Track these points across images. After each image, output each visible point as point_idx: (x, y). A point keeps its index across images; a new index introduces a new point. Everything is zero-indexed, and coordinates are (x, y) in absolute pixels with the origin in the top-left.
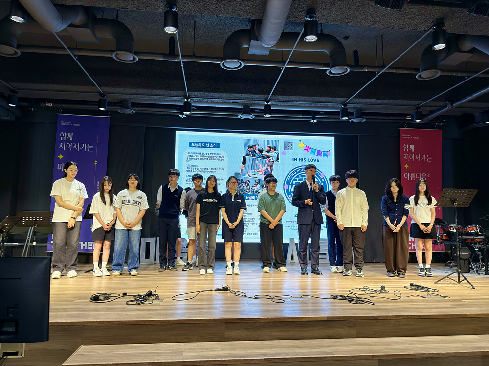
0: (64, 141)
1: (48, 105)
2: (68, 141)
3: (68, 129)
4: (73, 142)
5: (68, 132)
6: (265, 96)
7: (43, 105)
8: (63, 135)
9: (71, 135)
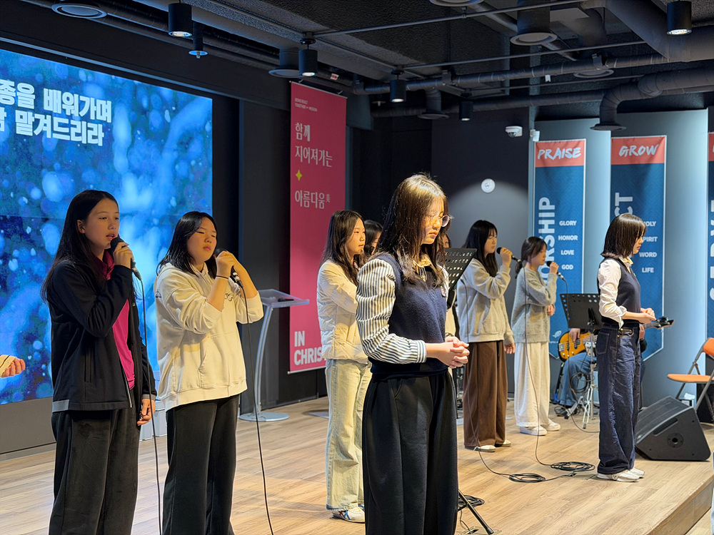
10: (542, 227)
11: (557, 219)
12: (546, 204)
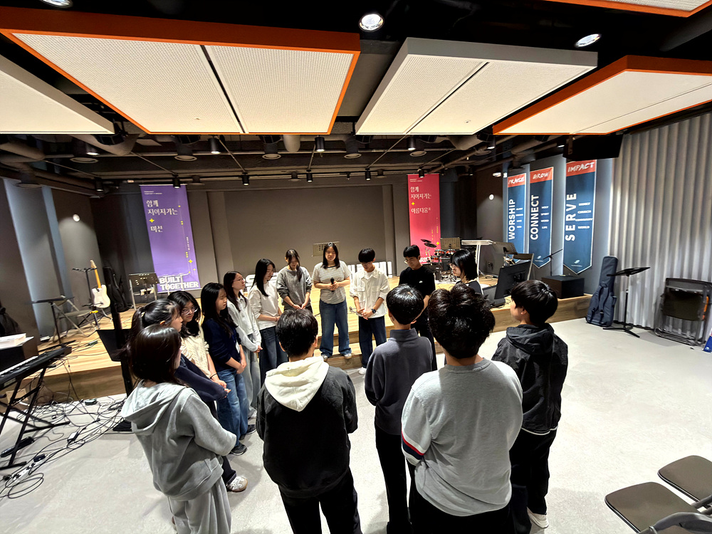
0: (152, 208)
1: (130, 181)
2: (155, 207)
3: (152, 198)
4: (160, 207)
5: (153, 200)
6: (306, 167)
7: (125, 182)
8: (149, 203)
9: (156, 202)
10: (510, 211)
11: (515, 208)
12: (512, 202)
